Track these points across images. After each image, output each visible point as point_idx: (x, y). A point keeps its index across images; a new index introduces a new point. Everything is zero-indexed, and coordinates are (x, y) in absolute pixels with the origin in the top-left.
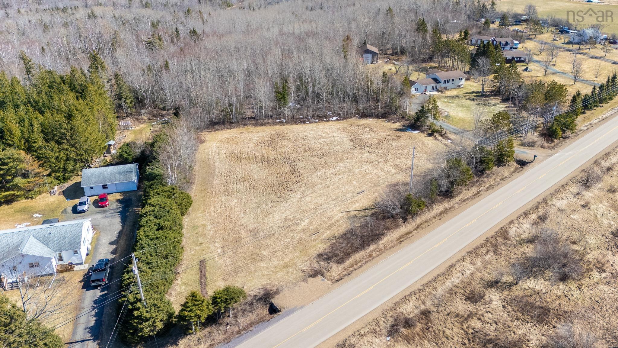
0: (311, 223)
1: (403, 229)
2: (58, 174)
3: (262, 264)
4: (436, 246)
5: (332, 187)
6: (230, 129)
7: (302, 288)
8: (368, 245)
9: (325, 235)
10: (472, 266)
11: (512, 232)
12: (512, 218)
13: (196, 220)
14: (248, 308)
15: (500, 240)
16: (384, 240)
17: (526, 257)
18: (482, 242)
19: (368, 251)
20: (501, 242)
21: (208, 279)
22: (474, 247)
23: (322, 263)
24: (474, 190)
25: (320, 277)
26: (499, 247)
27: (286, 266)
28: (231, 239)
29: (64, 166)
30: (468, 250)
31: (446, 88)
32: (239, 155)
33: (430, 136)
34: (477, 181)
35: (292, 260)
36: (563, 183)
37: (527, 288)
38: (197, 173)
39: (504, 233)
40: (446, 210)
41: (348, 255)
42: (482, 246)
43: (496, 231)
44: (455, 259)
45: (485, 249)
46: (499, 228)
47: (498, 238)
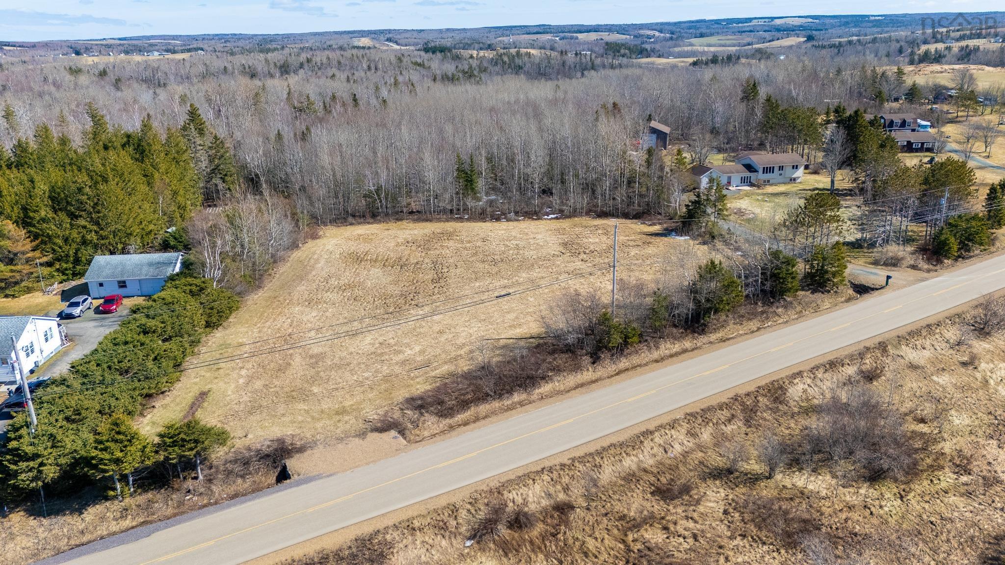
0: (422, 352)
1: (588, 374)
2: (65, 266)
3: (302, 406)
4: (630, 400)
6: (372, 223)
7: (349, 446)
8: (510, 392)
9: (437, 371)
10: (691, 439)
11: (796, 391)
12: (802, 369)
13: (233, 336)
14: (237, 468)
15: (764, 401)
16: (546, 388)
17: (808, 435)
18: (725, 400)
19: (507, 402)
20: (767, 406)
22: (703, 406)
23: (409, 412)
24: (754, 325)
25: (393, 433)
26: (758, 413)
27: (341, 412)
28: (271, 367)
29: (76, 253)
30: (689, 410)
31: (768, 181)
32: (362, 256)
33: (704, 245)
34: (763, 313)
35: (359, 403)
36: (931, 321)
37: (789, 486)
38: (278, 276)
39: (775, 391)
40: (684, 351)
41: (465, 405)
42: (722, 406)
43: (760, 385)
44: (657, 423)
45: (726, 413)
46: (768, 381)
47: (760, 399)
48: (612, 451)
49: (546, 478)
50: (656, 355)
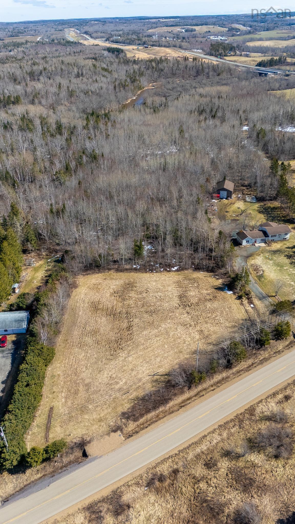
0: (126, 383)
1: (186, 395)
3: (86, 417)
4: (200, 417)
5: (149, 349)
6: (99, 273)
7: (105, 440)
8: (158, 407)
9: (132, 396)
10: (220, 437)
11: (258, 410)
12: (262, 398)
13: (55, 370)
14: (70, 451)
15: (247, 416)
16: (171, 404)
17: (260, 433)
18: (233, 418)
19: (157, 412)
20: (247, 418)
21: (52, 424)
22: (225, 421)
23: (123, 420)
24: (250, 362)
25: (119, 432)
26: (244, 422)
27: (100, 420)
28: (72, 391)
30: (220, 424)
31: (273, 240)
32: (97, 305)
33: (238, 300)
34: (255, 354)
35: (106, 415)
37: (249, 460)
38: (65, 322)
39: (251, 411)
40: (223, 379)
41: (142, 415)
42: (232, 420)
43: (246, 408)
44: (208, 431)
45: (233, 423)
46: (249, 406)
47: (245, 415)
48: (192, 446)
49: (170, 460)
50: (212, 382)
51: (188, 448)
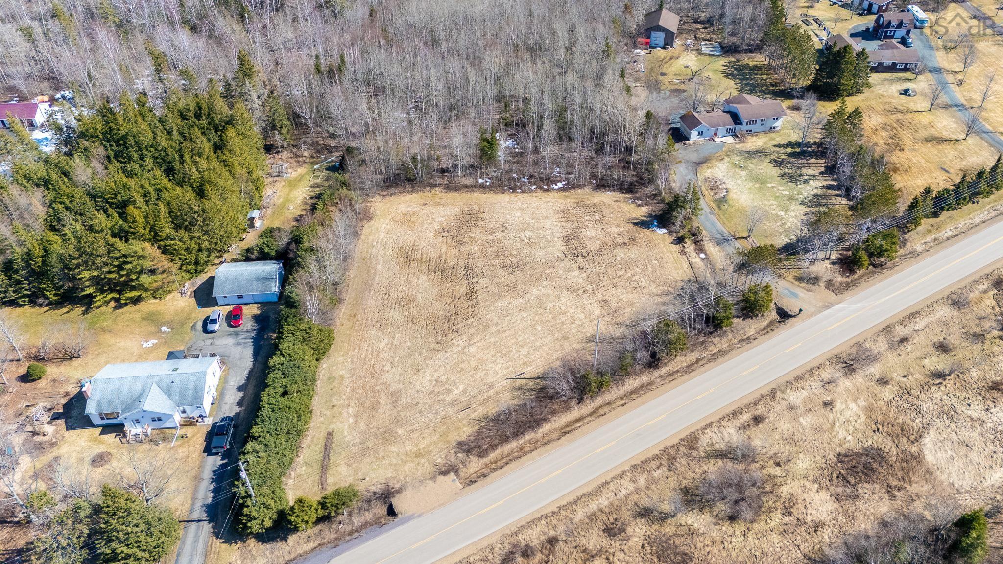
0: (465, 391)
1: (575, 413)
2: (190, 267)
3: (393, 448)
4: (598, 451)
5: (508, 333)
6: (412, 192)
7: (427, 488)
8: (523, 434)
9: (476, 413)
10: (632, 484)
11: (704, 441)
12: (712, 420)
13: (334, 368)
14: (365, 506)
15: (683, 450)
16: (546, 428)
17: (704, 479)
18: (657, 452)
19: (521, 441)
20: (684, 453)
21: (331, 461)
22: (643, 459)
23: (460, 455)
24: (693, 356)
25: (452, 475)
26: (678, 459)
27: (419, 455)
28: (367, 405)
29: (196, 259)
30: (633, 463)
31: (751, 131)
32: (410, 253)
33: (676, 244)
34: (703, 343)
35: (429, 446)
36: (816, 364)
37: (684, 524)
38: (351, 283)
39: (691, 442)
40: (642, 386)
41: (493, 447)
42: (655, 457)
43: (682, 437)
44: (612, 475)
45: (657, 462)
46: (687, 433)
47: (681, 448)
48: (583, 500)
49: (543, 522)
50: (622, 390)
51: (575, 502)
